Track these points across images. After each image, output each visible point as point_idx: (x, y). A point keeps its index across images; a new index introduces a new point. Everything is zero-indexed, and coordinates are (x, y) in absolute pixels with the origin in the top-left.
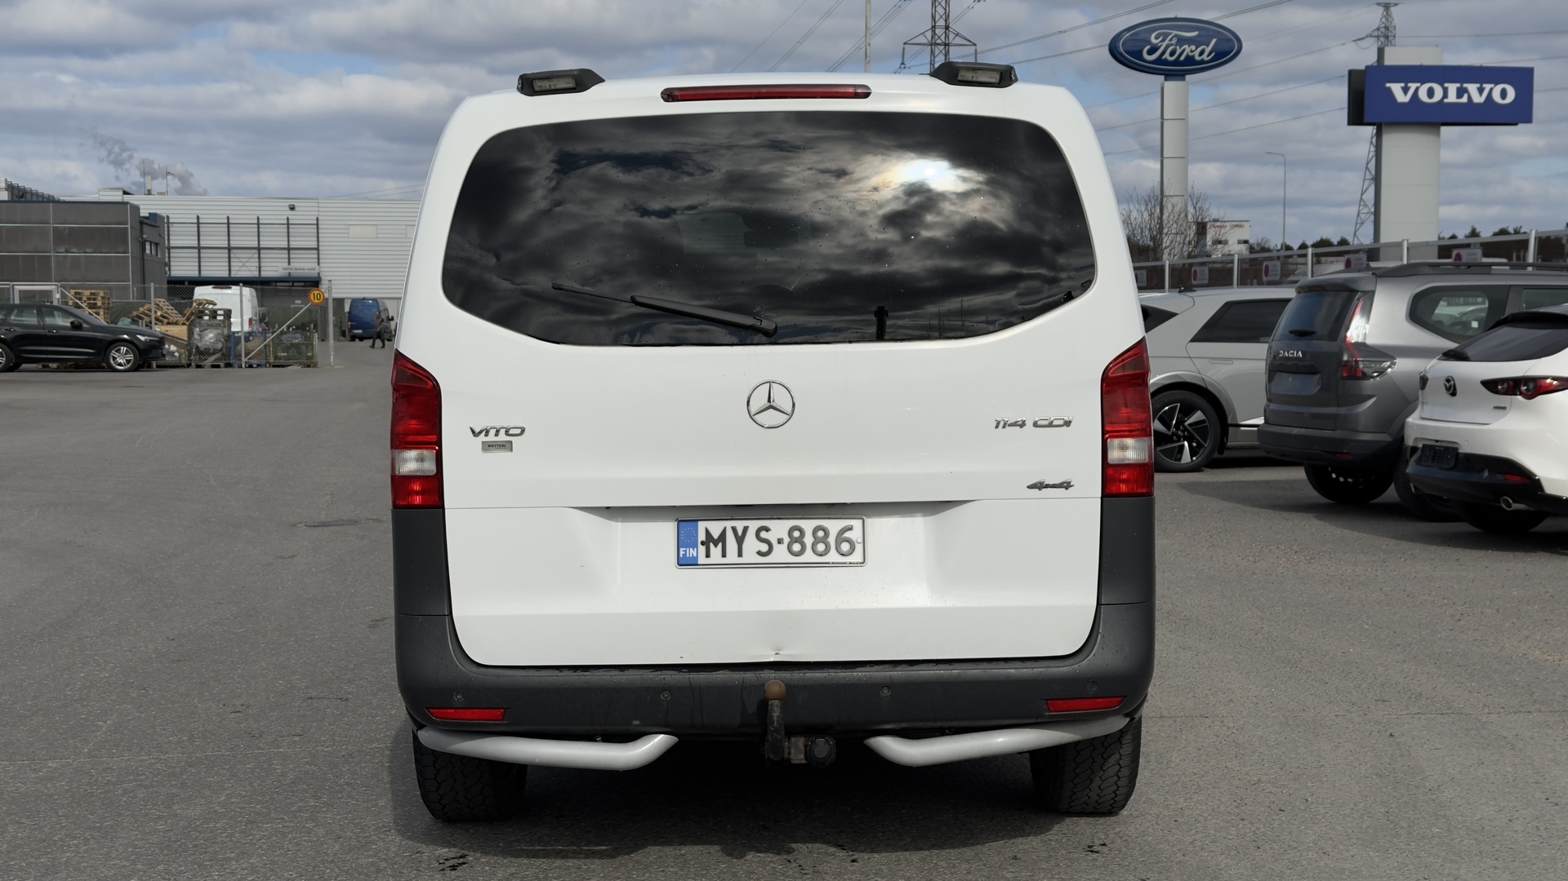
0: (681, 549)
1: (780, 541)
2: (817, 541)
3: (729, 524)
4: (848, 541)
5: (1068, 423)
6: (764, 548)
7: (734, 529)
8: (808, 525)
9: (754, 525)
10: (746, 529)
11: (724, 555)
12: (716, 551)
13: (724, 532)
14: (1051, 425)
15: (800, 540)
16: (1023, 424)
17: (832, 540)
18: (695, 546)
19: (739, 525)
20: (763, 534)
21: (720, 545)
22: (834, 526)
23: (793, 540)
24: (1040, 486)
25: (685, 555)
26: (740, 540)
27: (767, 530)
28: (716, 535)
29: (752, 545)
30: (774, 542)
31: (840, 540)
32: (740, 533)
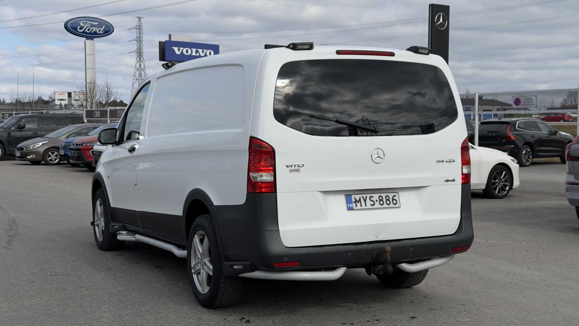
0: (348, 205)
1: (377, 201)
2: (387, 200)
3: (361, 196)
4: (395, 200)
5: (454, 161)
6: (372, 203)
7: (363, 197)
8: (384, 195)
9: (368, 196)
10: (366, 197)
11: (361, 206)
12: (359, 205)
13: (360, 198)
14: (450, 162)
15: (382, 200)
16: (443, 161)
17: (391, 200)
18: (352, 203)
19: (364, 196)
20: (371, 199)
21: (359, 202)
22: (391, 195)
23: (380, 200)
24: (447, 181)
25: (349, 206)
26: (365, 201)
27: (372, 197)
28: (358, 200)
29: (369, 202)
30: (375, 201)
31: (393, 200)
32: (365, 198)
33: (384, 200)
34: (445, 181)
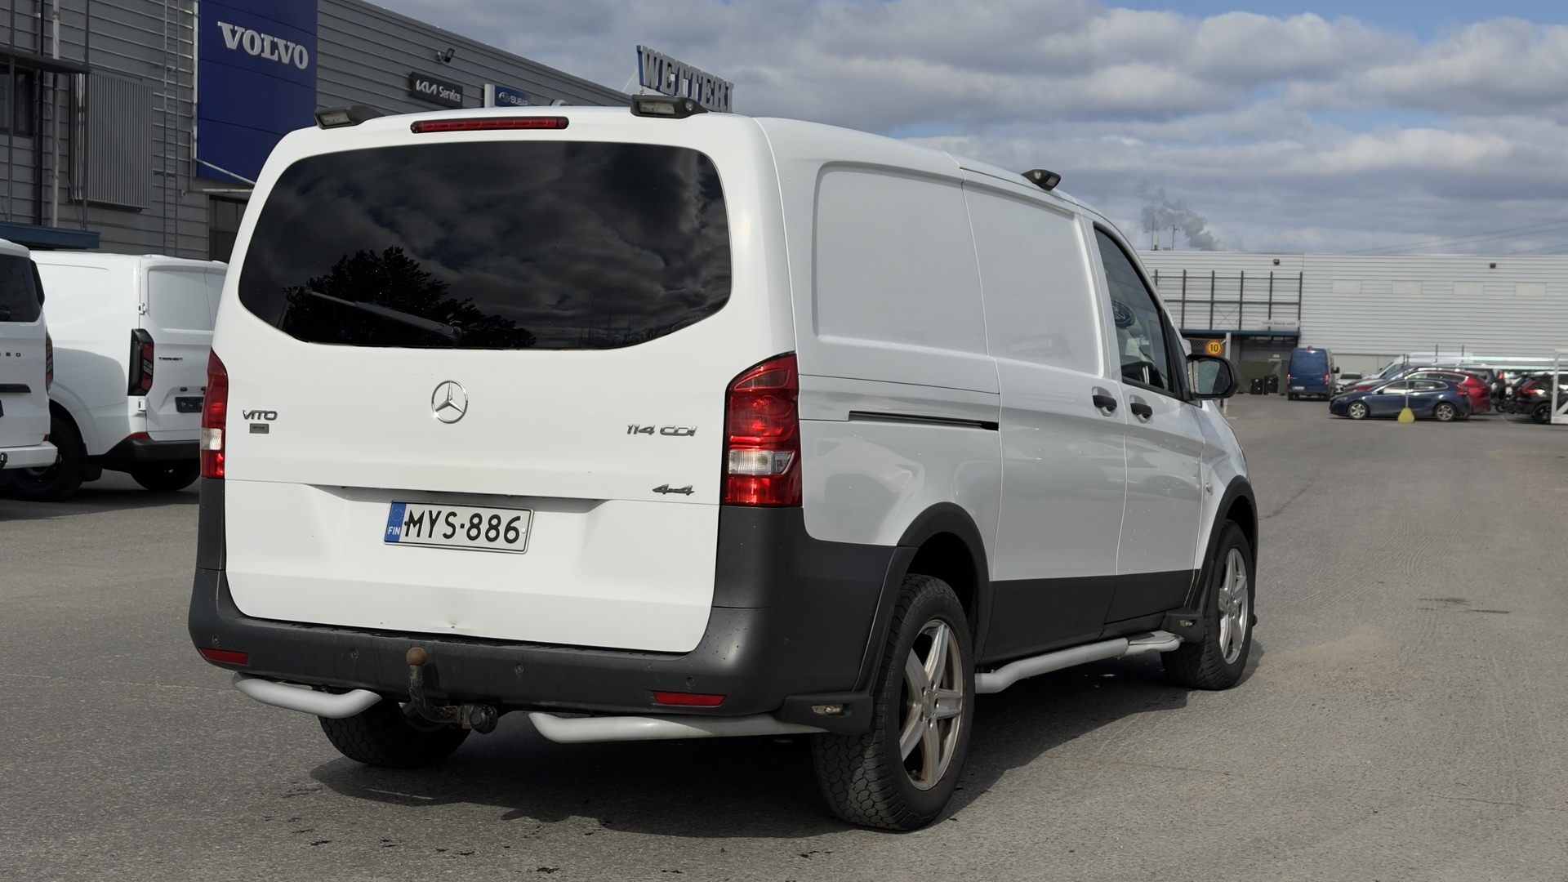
0: (390, 527)
1: (462, 526)
2: (491, 527)
3: (427, 508)
4: (515, 529)
5: (691, 433)
6: (449, 531)
7: (431, 512)
8: (486, 514)
9: (446, 510)
10: (439, 513)
11: (419, 535)
12: (413, 530)
13: (422, 515)
14: (676, 433)
15: (477, 526)
16: (650, 430)
17: (502, 529)
18: (400, 525)
19: (435, 509)
20: (451, 519)
21: (418, 525)
22: (506, 516)
23: (473, 526)
24: (664, 490)
25: (391, 533)
26: (433, 522)
27: (454, 514)
28: (416, 519)
29: (441, 527)
30: (458, 527)
31: (509, 528)
32: (434, 518)
33: (484, 527)
34: (656, 490)
